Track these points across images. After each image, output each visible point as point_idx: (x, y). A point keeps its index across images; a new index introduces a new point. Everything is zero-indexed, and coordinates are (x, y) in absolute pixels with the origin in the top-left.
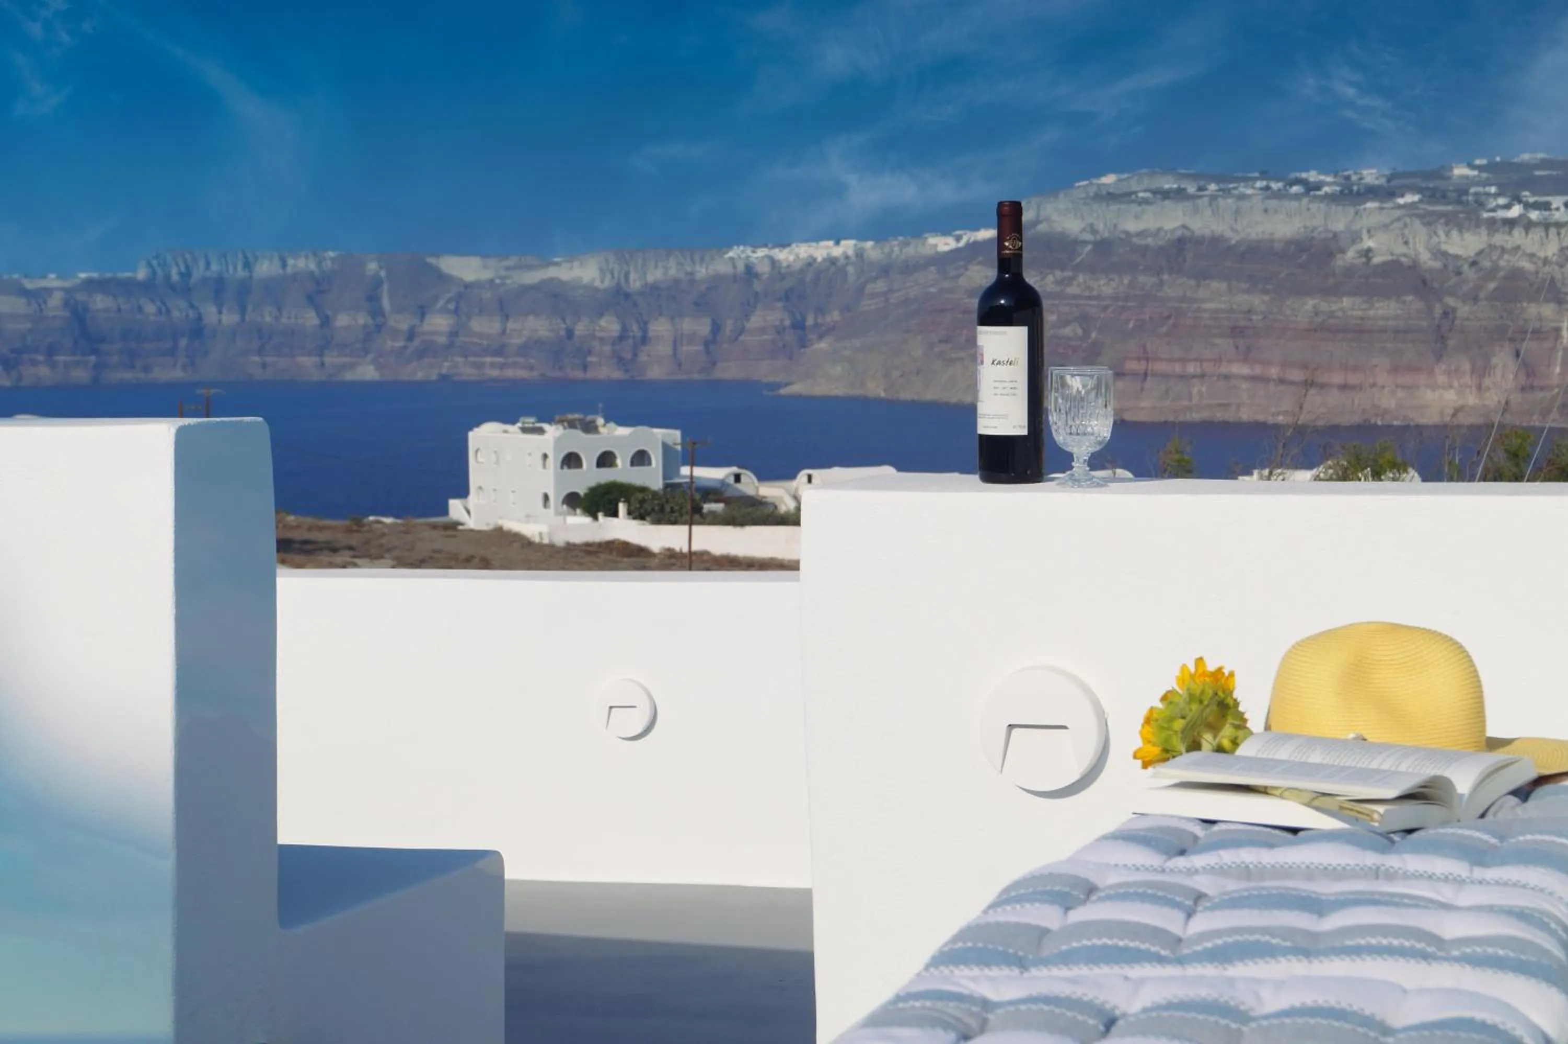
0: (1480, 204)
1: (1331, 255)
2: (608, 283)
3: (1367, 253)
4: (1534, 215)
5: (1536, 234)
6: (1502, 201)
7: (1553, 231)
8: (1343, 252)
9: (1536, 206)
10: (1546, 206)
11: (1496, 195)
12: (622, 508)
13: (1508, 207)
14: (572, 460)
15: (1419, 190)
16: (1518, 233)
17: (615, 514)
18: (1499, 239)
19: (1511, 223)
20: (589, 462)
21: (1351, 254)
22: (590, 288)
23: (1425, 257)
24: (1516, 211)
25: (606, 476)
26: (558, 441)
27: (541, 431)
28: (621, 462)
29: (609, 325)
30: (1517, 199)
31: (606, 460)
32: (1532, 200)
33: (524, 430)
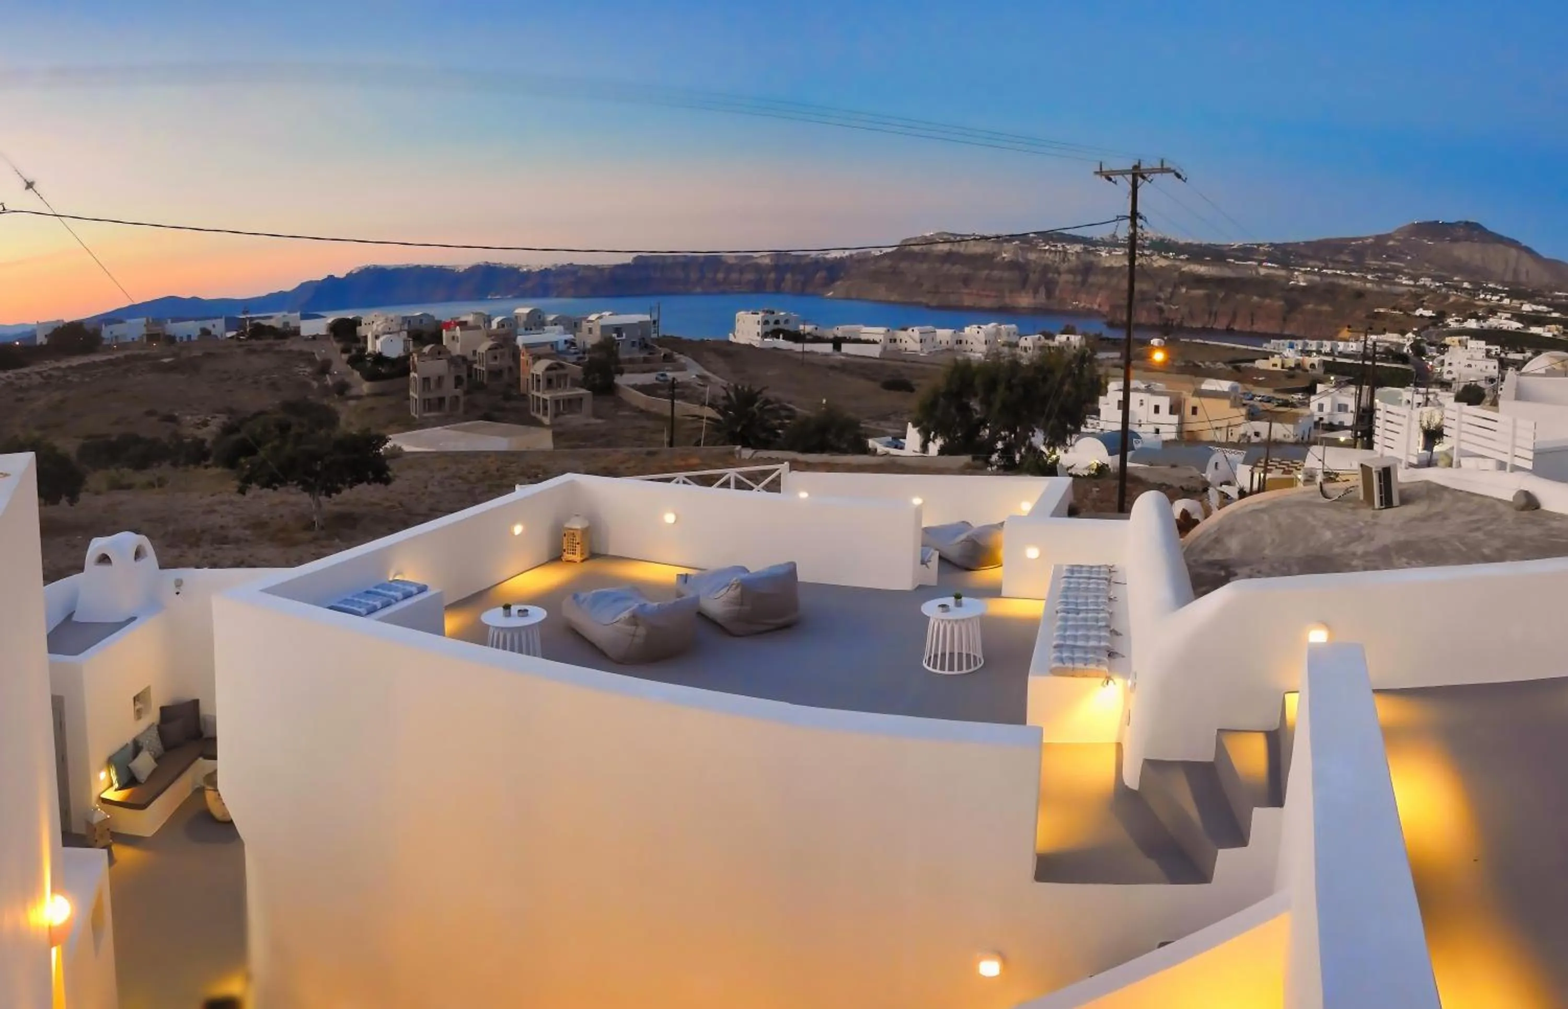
0: (1037, 245)
1: (994, 257)
2: (773, 263)
3: (1004, 258)
4: (1053, 249)
5: (1053, 255)
6: (1043, 244)
7: (1058, 254)
8: (996, 257)
9: (1053, 246)
10: (1056, 246)
11: (1042, 242)
12: (781, 336)
13: (1045, 246)
14: (766, 322)
15: (1019, 240)
16: (1047, 254)
17: (778, 338)
18: (1042, 255)
19: (1045, 251)
20: (772, 323)
21: (999, 258)
22: (767, 265)
23: (1021, 260)
24: (1047, 248)
25: (776, 327)
26: (763, 317)
27: (758, 314)
28: (782, 323)
29: (772, 276)
30: (1048, 244)
31: (777, 322)
32: (1053, 244)
33: (753, 313)
